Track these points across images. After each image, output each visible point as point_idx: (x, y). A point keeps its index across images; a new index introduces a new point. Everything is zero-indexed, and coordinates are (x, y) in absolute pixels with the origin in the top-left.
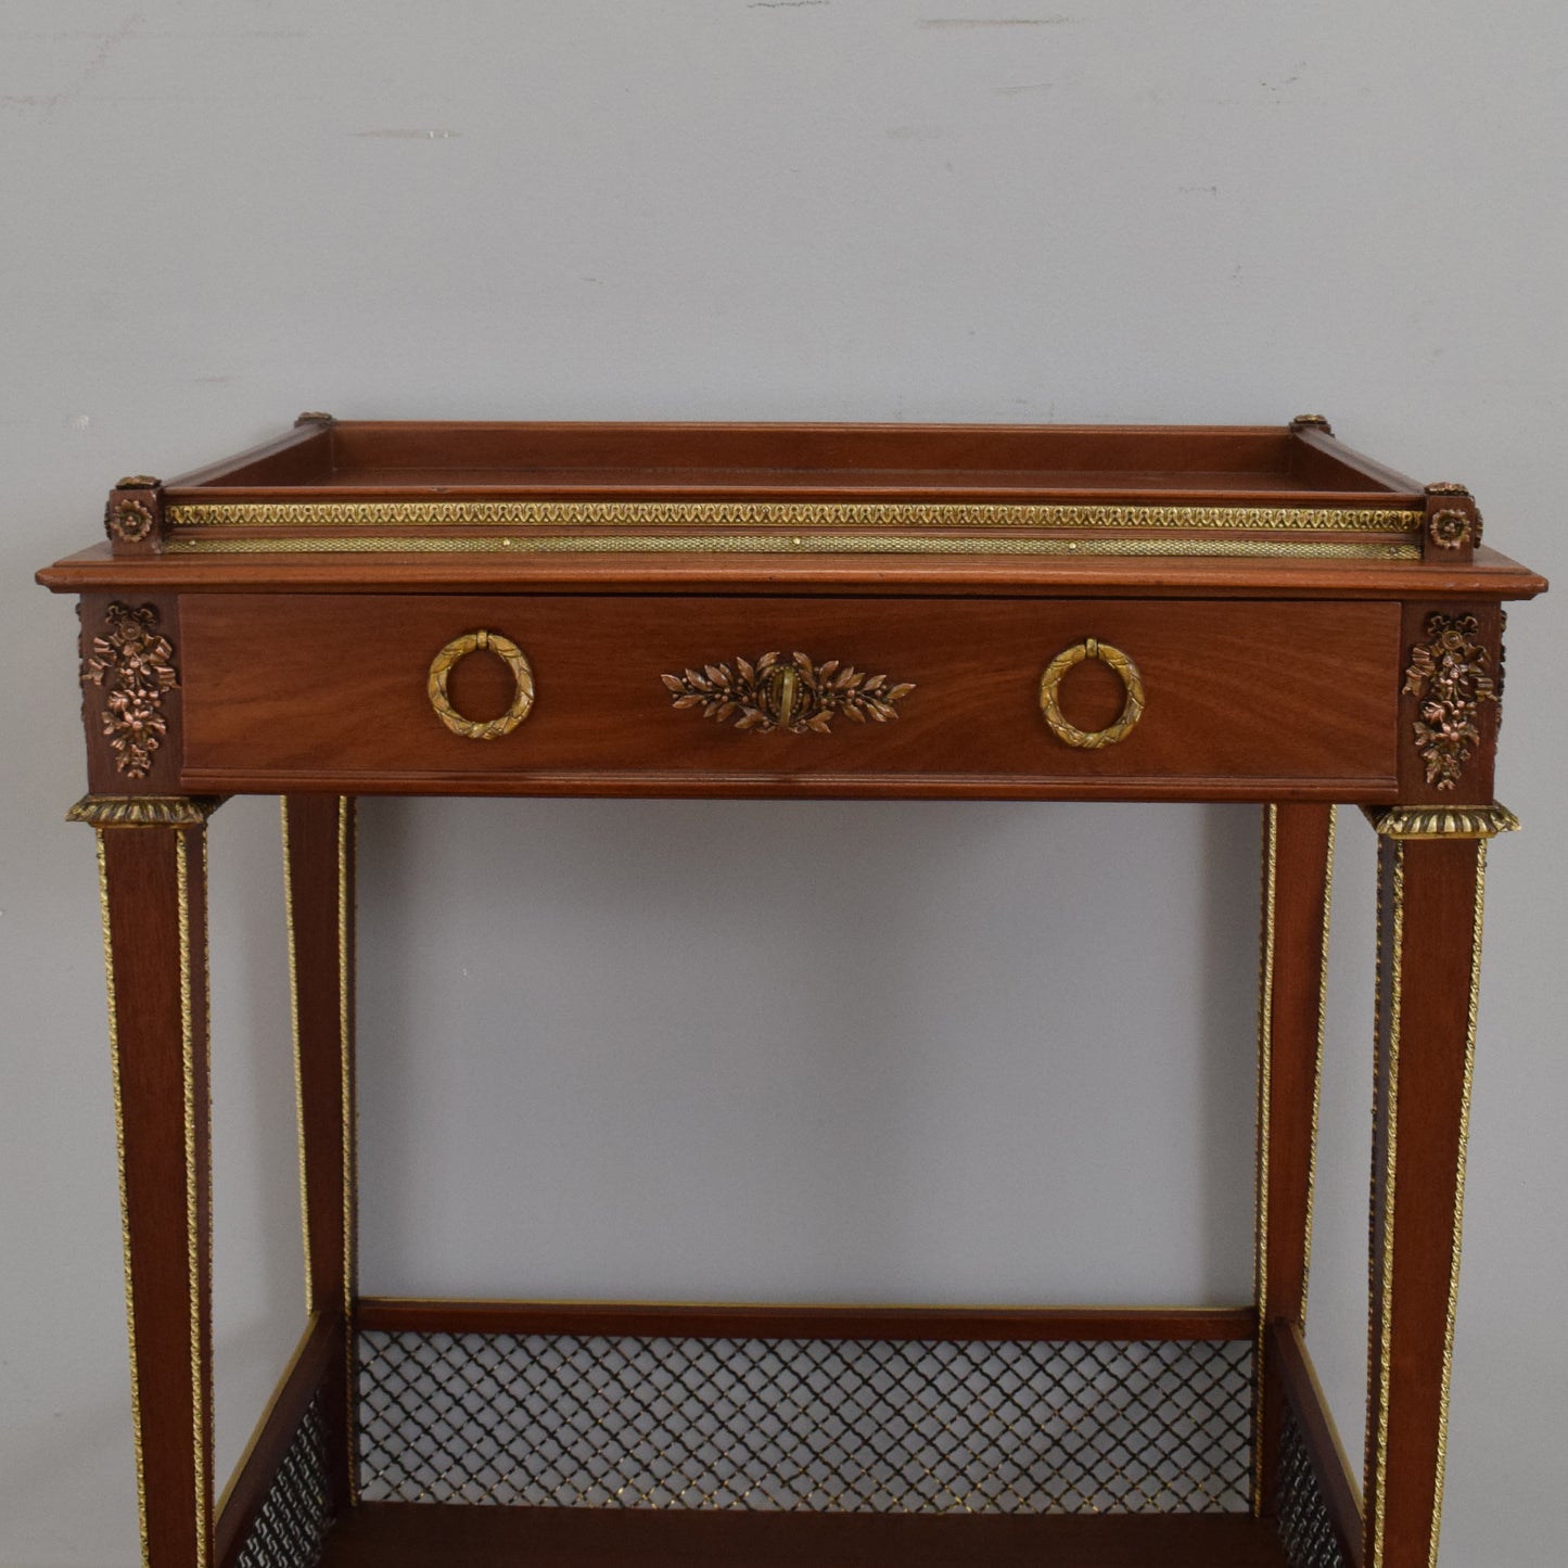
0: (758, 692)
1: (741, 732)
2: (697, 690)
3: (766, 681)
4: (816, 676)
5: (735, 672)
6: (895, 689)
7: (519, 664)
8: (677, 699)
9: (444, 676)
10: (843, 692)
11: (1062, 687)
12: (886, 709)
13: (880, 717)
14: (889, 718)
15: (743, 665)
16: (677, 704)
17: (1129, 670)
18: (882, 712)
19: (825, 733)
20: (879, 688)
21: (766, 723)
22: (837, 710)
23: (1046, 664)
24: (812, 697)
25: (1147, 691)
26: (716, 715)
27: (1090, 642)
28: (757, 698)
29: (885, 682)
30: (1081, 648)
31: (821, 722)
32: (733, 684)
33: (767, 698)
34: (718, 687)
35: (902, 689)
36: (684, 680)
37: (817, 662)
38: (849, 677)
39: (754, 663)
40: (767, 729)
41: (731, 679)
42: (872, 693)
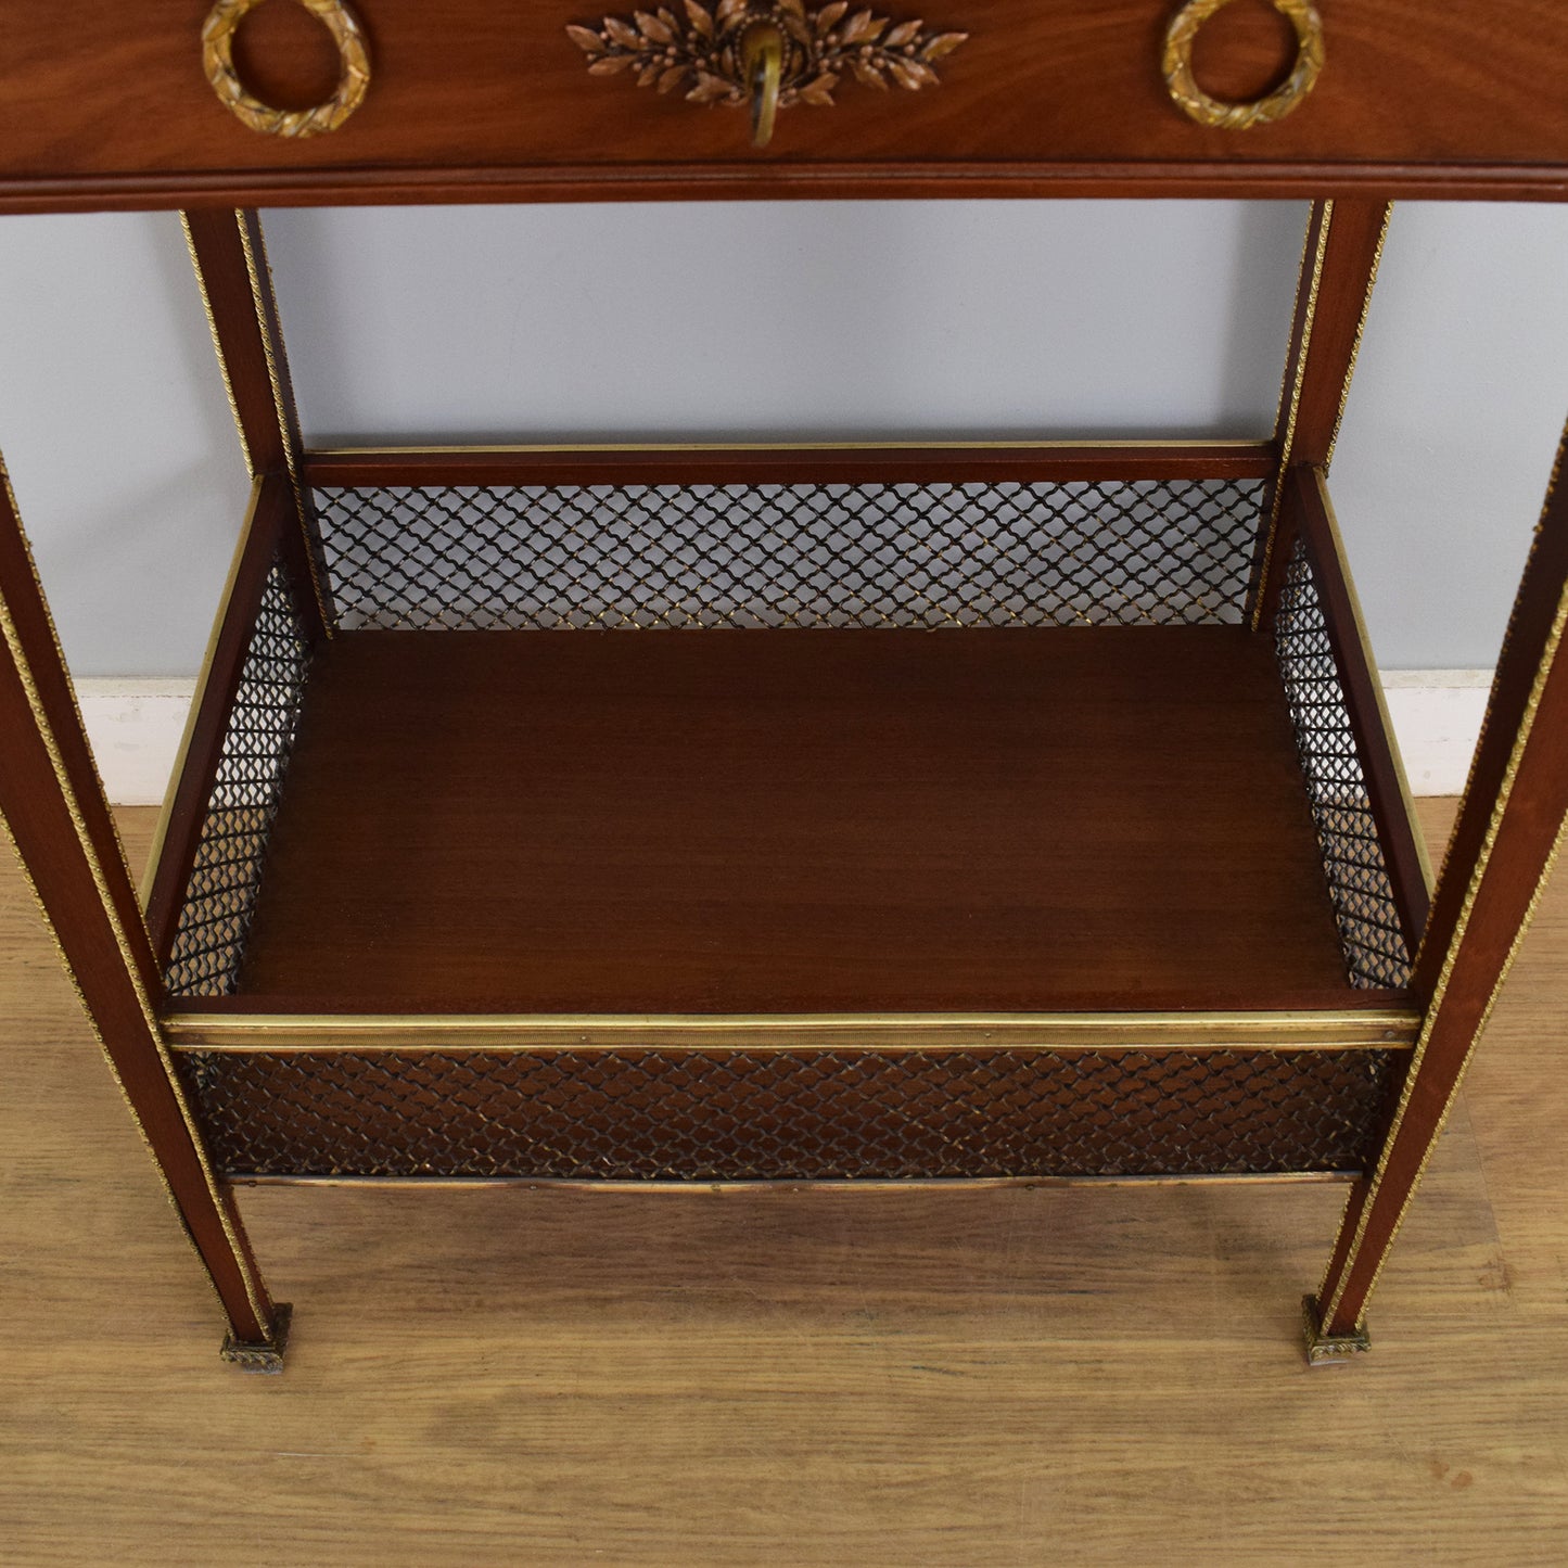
0: (720, 51)
1: (695, 104)
2: (625, 49)
3: (732, 35)
4: (813, 27)
5: (684, 22)
6: (935, 42)
8: (595, 61)
9: (225, 42)
10: (853, 49)
11: (1197, 42)
12: (920, 71)
13: (914, 85)
14: (925, 85)
15: (697, 11)
16: (596, 69)
17: (1308, 17)
18: (915, 76)
19: (825, 106)
20: (912, 42)
21: (735, 94)
22: (846, 74)
24: (805, 54)
25: (1331, 43)
26: (655, 85)
28: (720, 62)
29: (920, 31)
31: (819, 92)
32: (680, 37)
33: (735, 61)
34: (658, 47)
35: (944, 44)
36: (604, 35)
37: (813, 5)
38: (860, 27)
39: (712, 8)
40: (737, 101)
41: (677, 29)
42: (898, 51)
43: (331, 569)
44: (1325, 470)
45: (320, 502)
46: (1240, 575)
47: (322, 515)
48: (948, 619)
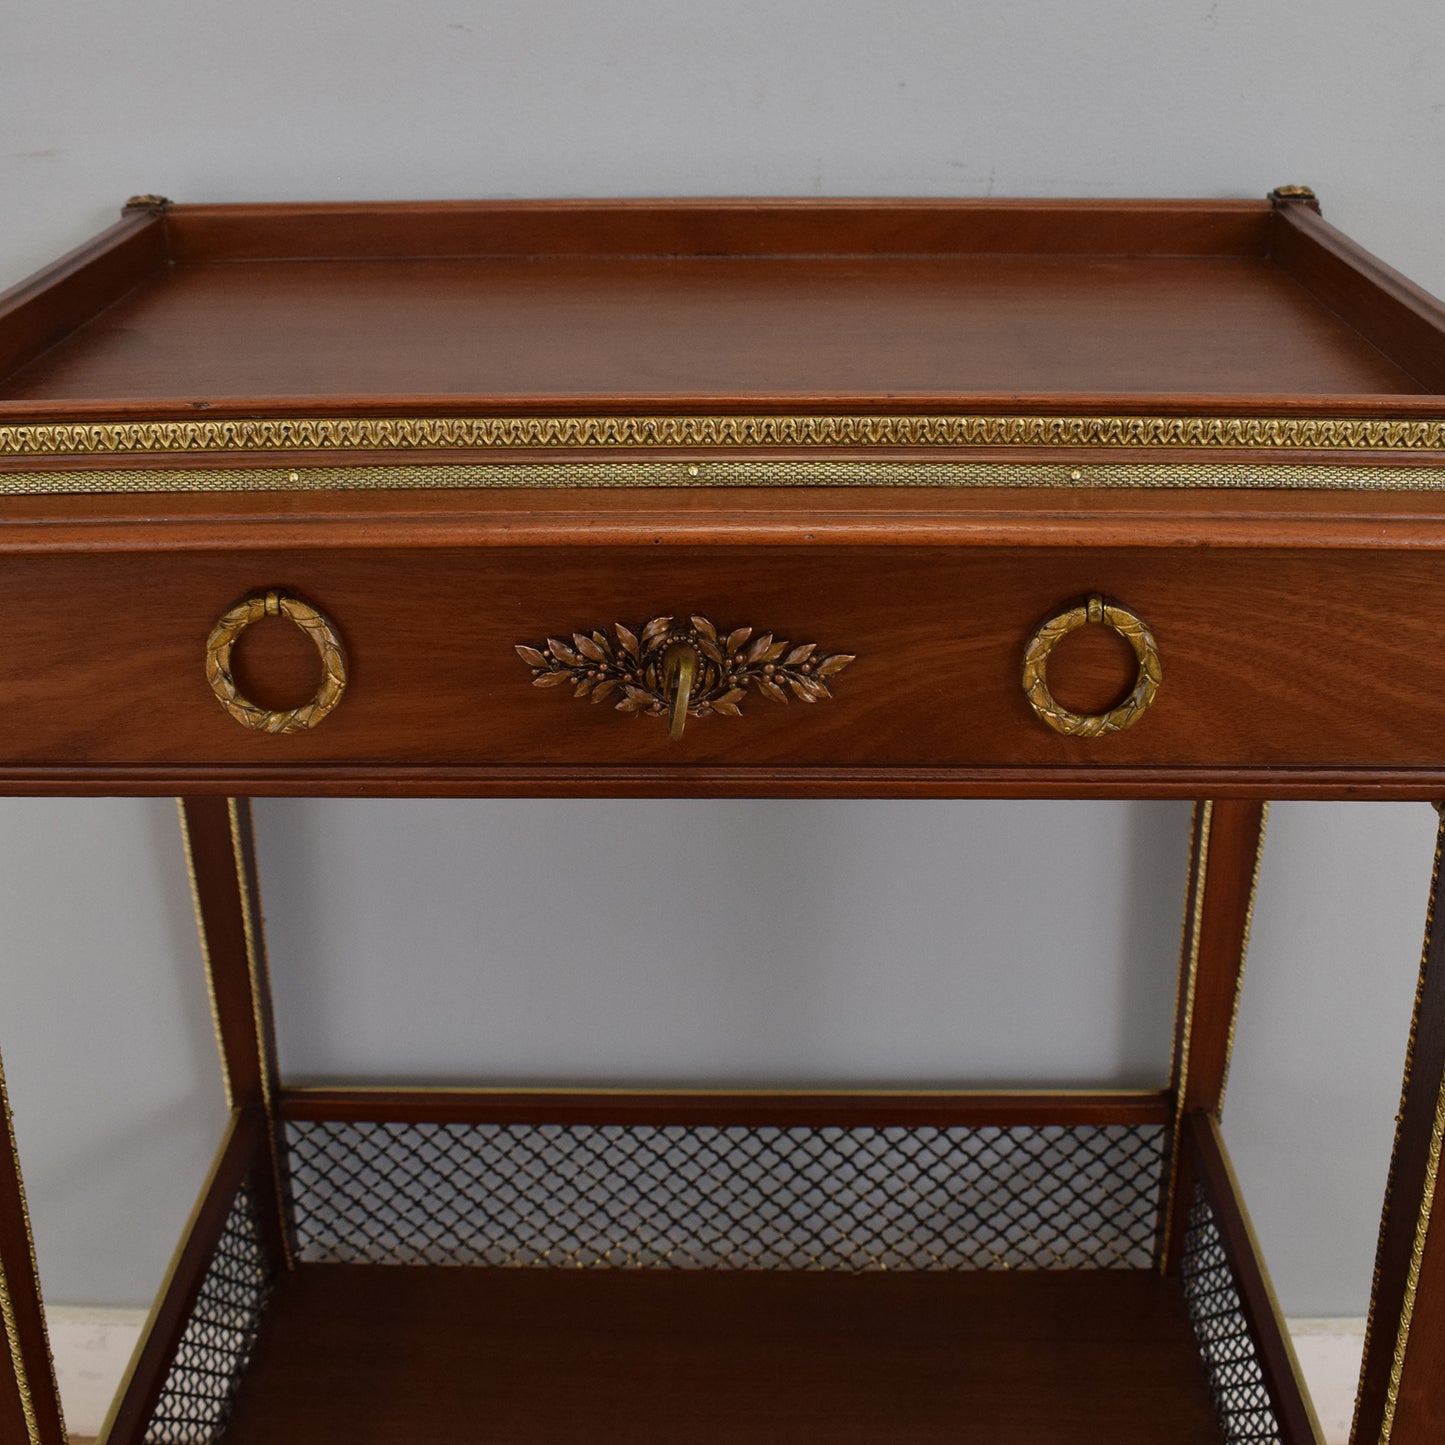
0: (645, 668)
1: (623, 714)
2: (563, 665)
3: (655, 653)
4: (723, 648)
5: (614, 642)
6: (828, 661)
7: (325, 637)
8: (538, 675)
9: (226, 651)
10: (758, 667)
11: (1051, 662)
12: (816, 687)
13: (809, 698)
14: (820, 699)
15: (625, 633)
16: (539, 682)
17: (1144, 640)
18: (811, 691)
19: (734, 716)
20: (808, 662)
21: (657, 706)
22: (752, 688)
23: (1032, 630)
24: (717, 671)
25: (1168, 664)
26: (589, 697)
27: (1093, 605)
28: (644, 676)
29: (814, 653)
30: (1082, 612)
31: (729, 704)
32: (611, 657)
33: (657, 676)
34: (592, 663)
35: (834, 663)
36: (546, 653)
37: (723, 630)
38: (766, 648)
39: (638, 629)
40: (658, 712)
41: (609, 650)
42: (796, 668)
43: (296, 1202)
44: (1218, 1116)
45: (291, 1136)
46: (1147, 1219)
47: (292, 1148)
48: (872, 1262)
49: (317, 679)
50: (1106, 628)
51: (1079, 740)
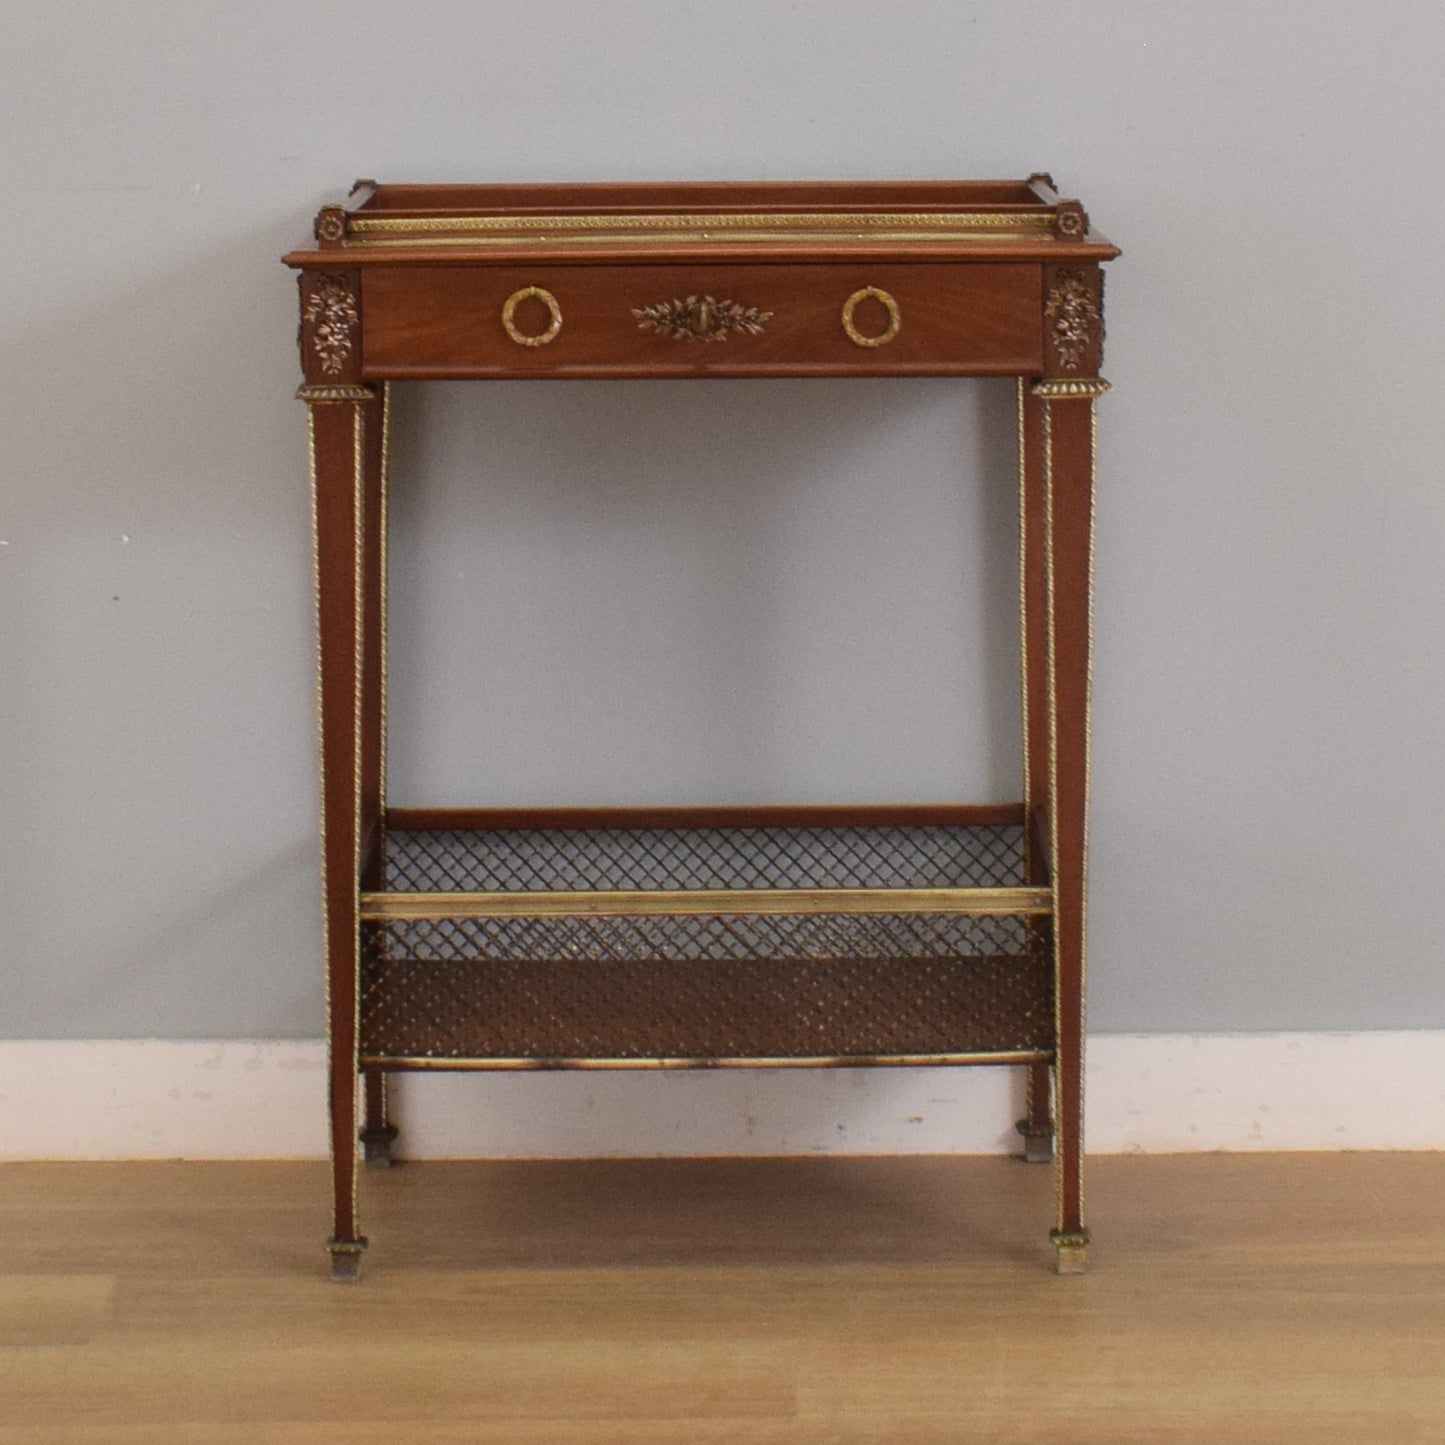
0: (686, 318)
1: (677, 341)
2: (652, 318)
3: (691, 312)
4: (718, 309)
5: (673, 307)
6: (762, 316)
7: (553, 304)
8: (641, 323)
9: (511, 311)
10: (733, 318)
11: (854, 313)
12: (757, 328)
13: (754, 332)
14: (759, 332)
15: (678, 303)
16: (641, 326)
17: (891, 303)
18: (755, 329)
19: (724, 341)
20: (753, 316)
21: (691, 336)
22: (730, 328)
23: (845, 300)
24: (717, 320)
25: (903, 315)
26: (663, 332)
27: (869, 288)
28: (686, 322)
29: (757, 312)
30: (864, 291)
31: (721, 335)
32: (671, 314)
33: (692, 322)
34: (664, 316)
35: (765, 316)
36: (645, 312)
37: (718, 302)
38: (737, 310)
39: (683, 301)
40: (691, 339)
41: (671, 311)
42: (749, 318)
49: (548, 319)
50: (873, 298)
51: (866, 348)
